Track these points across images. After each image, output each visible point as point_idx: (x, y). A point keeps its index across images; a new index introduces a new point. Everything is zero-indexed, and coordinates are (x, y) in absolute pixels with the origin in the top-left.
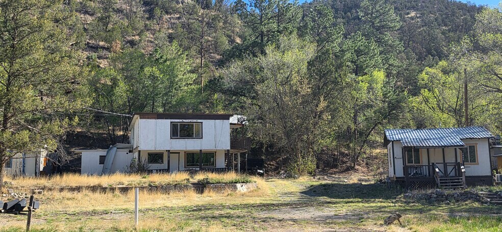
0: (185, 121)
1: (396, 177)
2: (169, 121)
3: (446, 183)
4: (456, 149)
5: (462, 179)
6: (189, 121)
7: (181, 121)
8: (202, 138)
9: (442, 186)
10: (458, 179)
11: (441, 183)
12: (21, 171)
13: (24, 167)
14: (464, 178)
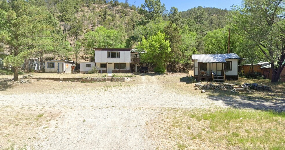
0: (113, 51)
1: (195, 76)
2: (106, 51)
3: (217, 79)
4: (222, 64)
5: (224, 77)
7: (111, 51)
8: (120, 58)
9: (214, 80)
10: (222, 77)
11: (214, 79)
13: (59, 68)
14: (225, 77)
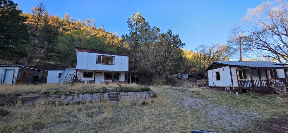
0: (105, 55)
1: (234, 87)
2: (96, 54)
6: (107, 55)
7: (103, 55)
8: (114, 65)
12: (2, 80)
13: (5, 77)
